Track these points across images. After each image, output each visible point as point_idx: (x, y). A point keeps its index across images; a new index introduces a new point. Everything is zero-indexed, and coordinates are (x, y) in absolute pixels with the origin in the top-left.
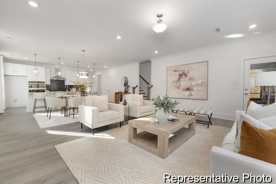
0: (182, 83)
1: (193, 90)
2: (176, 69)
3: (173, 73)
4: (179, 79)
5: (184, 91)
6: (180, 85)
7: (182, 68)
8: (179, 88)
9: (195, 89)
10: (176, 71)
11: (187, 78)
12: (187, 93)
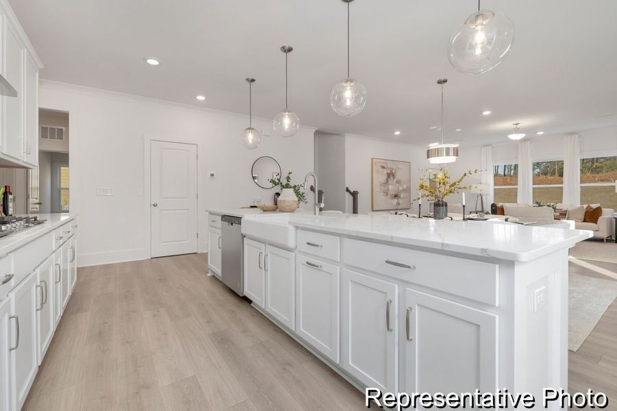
0: (391, 187)
1: (400, 197)
2: (384, 165)
3: (381, 170)
4: (387, 180)
5: (392, 199)
6: (388, 189)
7: (389, 165)
8: (387, 194)
9: (402, 196)
10: (383, 167)
11: (395, 180)
12: (395, 201)
